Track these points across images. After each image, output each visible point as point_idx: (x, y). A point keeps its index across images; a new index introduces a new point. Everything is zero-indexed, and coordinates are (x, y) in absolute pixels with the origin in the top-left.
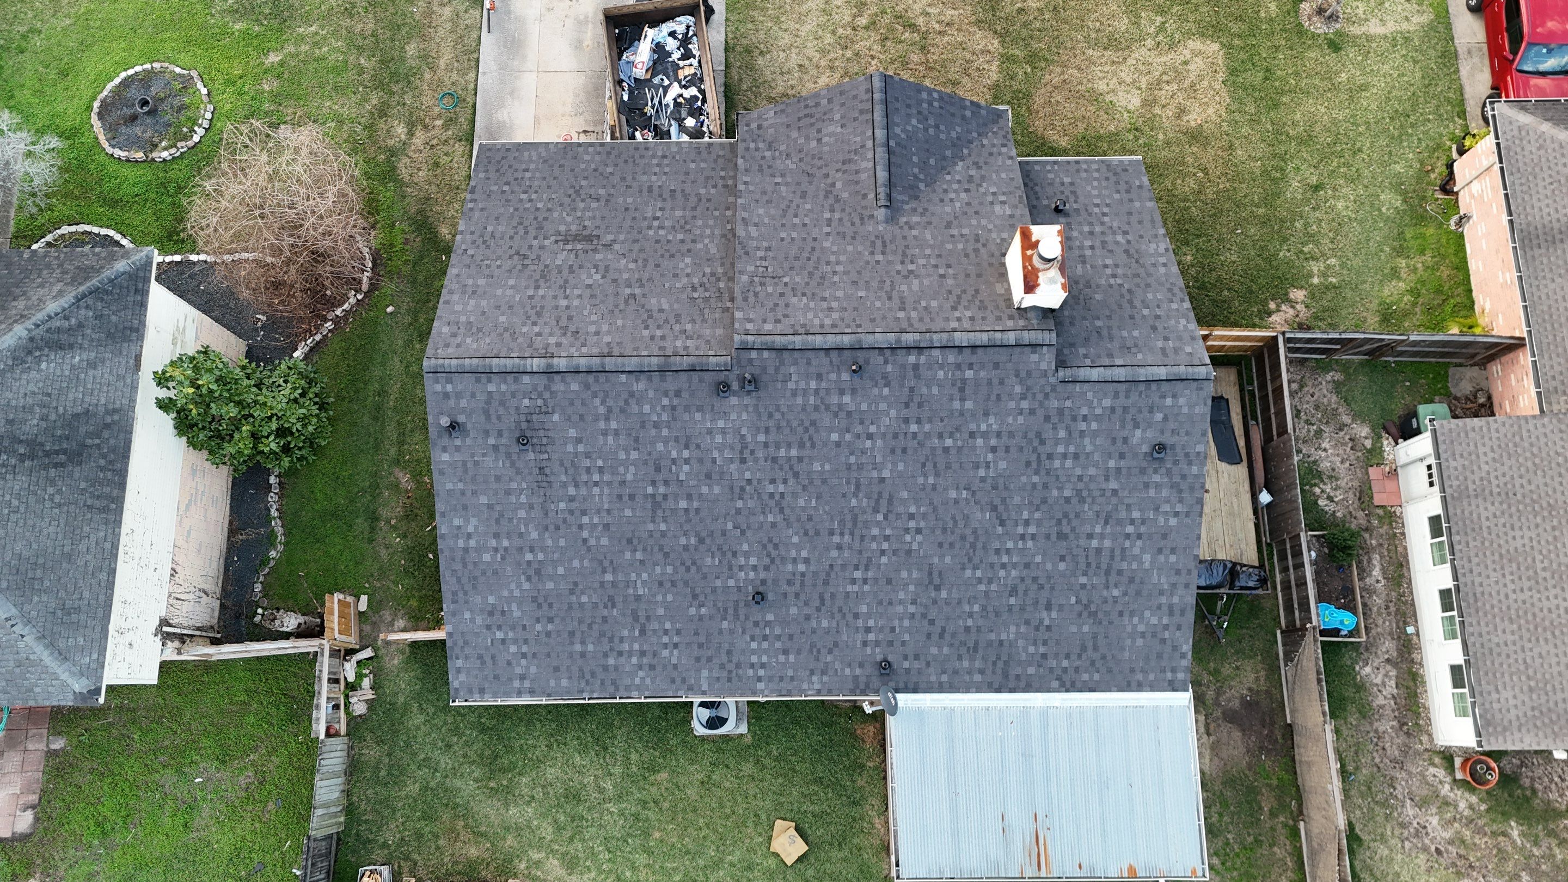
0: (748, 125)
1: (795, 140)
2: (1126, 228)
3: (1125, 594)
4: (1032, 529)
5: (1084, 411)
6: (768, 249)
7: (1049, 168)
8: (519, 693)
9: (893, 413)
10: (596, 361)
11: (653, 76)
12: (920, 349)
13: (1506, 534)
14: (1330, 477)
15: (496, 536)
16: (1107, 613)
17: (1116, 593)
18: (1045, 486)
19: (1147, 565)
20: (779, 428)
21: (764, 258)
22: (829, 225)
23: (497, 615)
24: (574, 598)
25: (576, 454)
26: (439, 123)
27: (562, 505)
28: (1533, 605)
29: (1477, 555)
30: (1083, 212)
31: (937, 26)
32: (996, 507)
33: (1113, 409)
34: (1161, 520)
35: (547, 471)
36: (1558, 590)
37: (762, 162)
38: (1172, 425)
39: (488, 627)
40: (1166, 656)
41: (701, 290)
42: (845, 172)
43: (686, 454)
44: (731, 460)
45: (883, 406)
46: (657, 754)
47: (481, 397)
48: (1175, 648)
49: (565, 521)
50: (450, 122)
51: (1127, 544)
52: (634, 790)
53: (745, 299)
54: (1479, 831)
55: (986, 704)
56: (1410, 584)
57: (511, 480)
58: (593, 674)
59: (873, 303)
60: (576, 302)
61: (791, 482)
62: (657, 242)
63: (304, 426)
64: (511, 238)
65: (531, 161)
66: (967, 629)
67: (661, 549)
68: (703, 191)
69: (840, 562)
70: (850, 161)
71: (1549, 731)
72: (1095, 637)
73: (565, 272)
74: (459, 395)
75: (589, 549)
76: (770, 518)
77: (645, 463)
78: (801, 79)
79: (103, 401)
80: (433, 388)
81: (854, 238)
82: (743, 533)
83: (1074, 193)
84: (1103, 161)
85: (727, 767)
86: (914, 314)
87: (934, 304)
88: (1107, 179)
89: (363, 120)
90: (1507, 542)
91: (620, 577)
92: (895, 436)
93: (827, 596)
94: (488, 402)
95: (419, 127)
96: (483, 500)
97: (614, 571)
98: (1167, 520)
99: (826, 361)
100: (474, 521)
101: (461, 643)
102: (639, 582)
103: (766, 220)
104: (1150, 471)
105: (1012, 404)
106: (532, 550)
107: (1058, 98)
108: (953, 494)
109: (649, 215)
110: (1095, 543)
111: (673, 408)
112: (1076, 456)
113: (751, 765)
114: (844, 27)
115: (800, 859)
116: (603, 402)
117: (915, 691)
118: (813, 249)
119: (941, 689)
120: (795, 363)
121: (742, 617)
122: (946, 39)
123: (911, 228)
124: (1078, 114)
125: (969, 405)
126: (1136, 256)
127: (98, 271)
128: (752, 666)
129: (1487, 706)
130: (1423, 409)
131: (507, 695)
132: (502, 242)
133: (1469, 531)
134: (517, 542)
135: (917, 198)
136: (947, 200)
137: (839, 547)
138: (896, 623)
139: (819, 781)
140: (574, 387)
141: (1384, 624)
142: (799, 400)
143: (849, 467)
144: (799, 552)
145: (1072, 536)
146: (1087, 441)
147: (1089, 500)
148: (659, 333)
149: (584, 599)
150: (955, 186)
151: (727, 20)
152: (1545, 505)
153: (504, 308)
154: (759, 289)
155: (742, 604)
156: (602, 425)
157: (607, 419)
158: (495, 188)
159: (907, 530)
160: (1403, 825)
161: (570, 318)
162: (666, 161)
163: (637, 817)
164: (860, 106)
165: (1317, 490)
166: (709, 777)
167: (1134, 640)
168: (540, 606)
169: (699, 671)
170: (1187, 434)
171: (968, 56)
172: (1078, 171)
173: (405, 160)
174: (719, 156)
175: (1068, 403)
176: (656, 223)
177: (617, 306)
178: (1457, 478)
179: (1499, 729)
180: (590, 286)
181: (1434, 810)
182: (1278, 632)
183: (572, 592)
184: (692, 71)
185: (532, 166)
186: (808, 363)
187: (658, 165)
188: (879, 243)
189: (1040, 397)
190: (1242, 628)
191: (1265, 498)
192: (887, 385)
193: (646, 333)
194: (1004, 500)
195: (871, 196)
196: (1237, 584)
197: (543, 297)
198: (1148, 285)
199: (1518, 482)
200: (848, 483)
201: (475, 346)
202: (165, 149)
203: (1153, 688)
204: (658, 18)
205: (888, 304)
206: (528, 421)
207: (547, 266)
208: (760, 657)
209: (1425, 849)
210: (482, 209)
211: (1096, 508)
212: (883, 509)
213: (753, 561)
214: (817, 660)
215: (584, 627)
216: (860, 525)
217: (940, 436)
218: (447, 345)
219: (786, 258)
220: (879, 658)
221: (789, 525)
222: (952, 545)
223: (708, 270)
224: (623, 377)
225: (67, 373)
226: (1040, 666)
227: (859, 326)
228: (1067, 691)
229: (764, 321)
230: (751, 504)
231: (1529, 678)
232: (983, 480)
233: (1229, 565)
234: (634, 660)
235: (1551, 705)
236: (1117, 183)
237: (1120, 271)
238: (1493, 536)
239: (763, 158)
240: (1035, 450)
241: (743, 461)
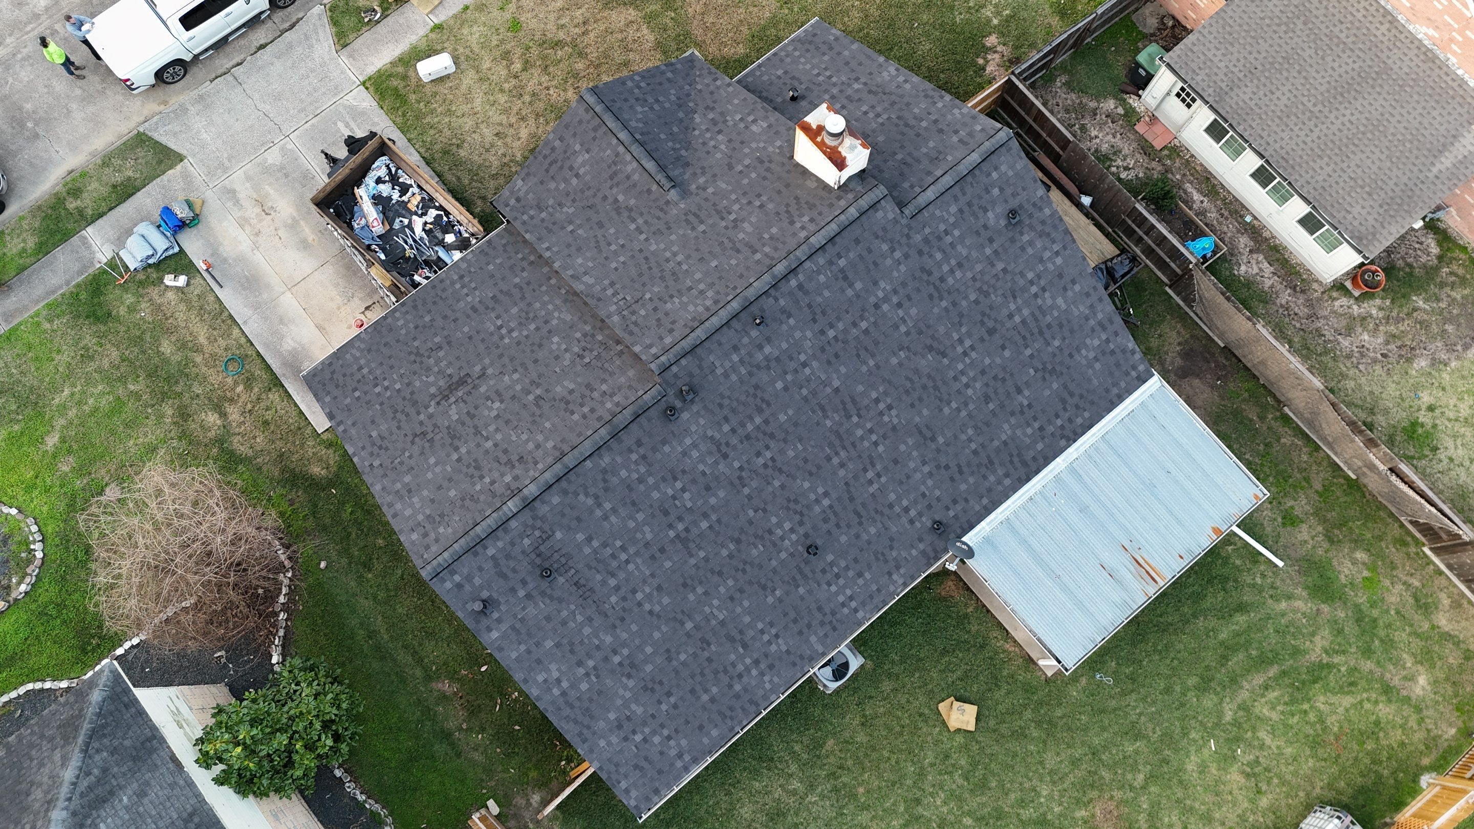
0: (507, 205)
1: (557, 189)
2: (853, 76)
3: (1064, 339)
4: (968, 343)
5: (942, 227)
6: (612, 284)
7: (758, 73)
8: (687, 770)
9: (809, 334)
10: (558, 466)
11: (391, 224)
12: (793, 271)
13: (1271, 100)
14: (1115, 153)
15: (580, 663)
16: (1061, 363)
17: (1057, 343)
18: (954, 304)
19: (1064, 307)
20: (733, 411)
21: (615, 294)
22: (641, 233)
23: (626, 724)
24: (675, 663)
25: (595, 551)
26: (240, 389)
27: (613, 599)
28: (1326, 135)
29: (1263, 130)
30: (813, 87)
31: (577, 30)
32: (931, 346)
33: (961, 211)
34: (1050, 266)
35: (582, 582)
36: (1335, 112)
37: (545, 225)
38: (1009, 191)
39: (626, 739)
40: (1122, 362)
41: (586, 353)
42: (618, 185)
43: (679, 485)
44: (716, 462)
45: (798, 334)
46: (812, 731)
47: (487, 566)
48: (1124, 351)
49: (624, 609)
50: (249, 383)
51: (1040, 301)
52: (818, 772)
53: (631, 333)
54: (1398, 320)
55: (1027, 496)
56: (1223, 187)
57: (559, 612)
58: (731, 709)
59: (730, 265)
60: (499, 437)
61: (772, 444)
62: (518, 343)
63: (339, 708)
64: (399, 428)
65: (357, 359)
66: (975, 452)
67: (712, 572)
68: (517, 280)
69: (851, 476)
70: (615, 173)
71: (1403, 213)
72: (1065, 387)
73: (468, 420)
74: (469, 578)
75: (659, 617)
76: (777, 483)
77: (653, 516)
78: (506, 144)
79: (175, 816)
80: (444, 588)
81: (669, 228)
82: (765, 510)
83: (793, 78)
84: (793, 40)
85: (871, 697)
86: (767, 249)
87: (774, 230)
88: (808, 51)
89: (172, 434)
90: (1276, 105)
91: (698, 618)
92: (823, 350)
93: (860, 509)
94: (496, 565)
95: (226, 405)
96: (549, 644)
97: (690, 617)
98: (1054, 263)
99: (731, 333)
100: (553, 667)
101: (613, 768)
102: (714, 610)
103: (590, 264)
104: (1017, 236)
105: (889, 262)
106: (615, 652)
107: (711, 20)
108: (894, 361)
109: (492, 328)
110: (1017, 319)
111: (644, 457)
112: (960, 265)
113: (886, 683)
114: (506, 81)
115: (978, 719)
116: (587, 495)
117: (972, 527)
118: (646, 258)
119: (988, 511)
120: (711, 352)
121: (810, 575)
122: (592, 35)
123: (704, 189)
124: (735, 21)
125: (858, 285)
126: (880, 90)
127: (81, 715)
128: (843, 605)
129: (1350, 228)
130: (1142, 58)
131: (678, 778)
132: (394, 437)
133: (1245, 117)
134: (599, 655)
135: (687, 164)
136: (711, 150)
137: (842, 465)
138: (923, 488)
139: (944, 652)
140: (556, 500)
141: (1230, 228)
142: (734, 378)
143: (805, 399)
144: (815, 492)
145: (998, 326)
146: (959, 248)
147: (991, 290)
148: (586, 410)
149: (683, 657)
150: (708, 135)
151: (409, 140)
152: (1281, 60)
153: (445, 484)
154: (634, 318)
155: (802, 565)
156: (598, 513)
157: (599, 505)
158: (348, 400)
159: (881, 414)
160: (1349, 356)
161: (505, 451)
162: (466, 279)
163: (836, 790)
164: (590, 126)
165: (1114, 169)
166: (864, 716)
167: (1092, 367)
168: (653, 690)
169: (807, 641)
170: (1024, 189)
171: (620, 36)
172: (782, 60)
173: (236, 439)
174: (504, 246)
175: (927, 230)
176: (504, 331)
177: (533, 415)
178: (1209, 87)
179: (1370, 237)
180: (497, 417)
181: (1360, 330)
182: (1167, 289)
183: (669, 659)
184: (419, 198)
185: (362, 362)
186: (720, 344)
187: (463, 287)
188: (691, 218)
189: (904, 240)
190: (1140, 305)
191: (1086, 200)
192: (789, 316)
193: (576, 417)
194: (933, 337)
195: (655, 187)
196: (1117, 275)
197: (468, 452)
198: (908, 104)
199: (1251, 58)
200: (814, 412)
201: (450, 530)
202: (19, 583)
203: (1130, 392)
204: (359, 176)
205: (741, 256)
206: (539, 555)
207: (448, 428)
208: (844, 594)
209: (1375, 361)
210: (354, 424)
211: (1000, 292)
212: (853, 412)
213: (787, 526)
214: (886, 561)
215: (699, 678)
216: (845, 437)
217: (855, 324)
218: (427, 547)
219: (633, 280)
220: (929, 524)
221: (794, 478)
222: (920, 399)
223: (578, 335)
224: (588, 463)
225: (127, 817)
226: (1043, 438)
227: (735, 288)
228: (1075, 441)
229: (661, 338)
230: (754, 484)
231: (1362, 187)
232: (908, 333)
233: (1103, 267)
234: (754, 672)
235: (1391, 194)
236: (817, 48)
237: (879, 109)
238: (1264, 108)
239: (543, 220)
240: (928, 283)
241: (725, 456)
